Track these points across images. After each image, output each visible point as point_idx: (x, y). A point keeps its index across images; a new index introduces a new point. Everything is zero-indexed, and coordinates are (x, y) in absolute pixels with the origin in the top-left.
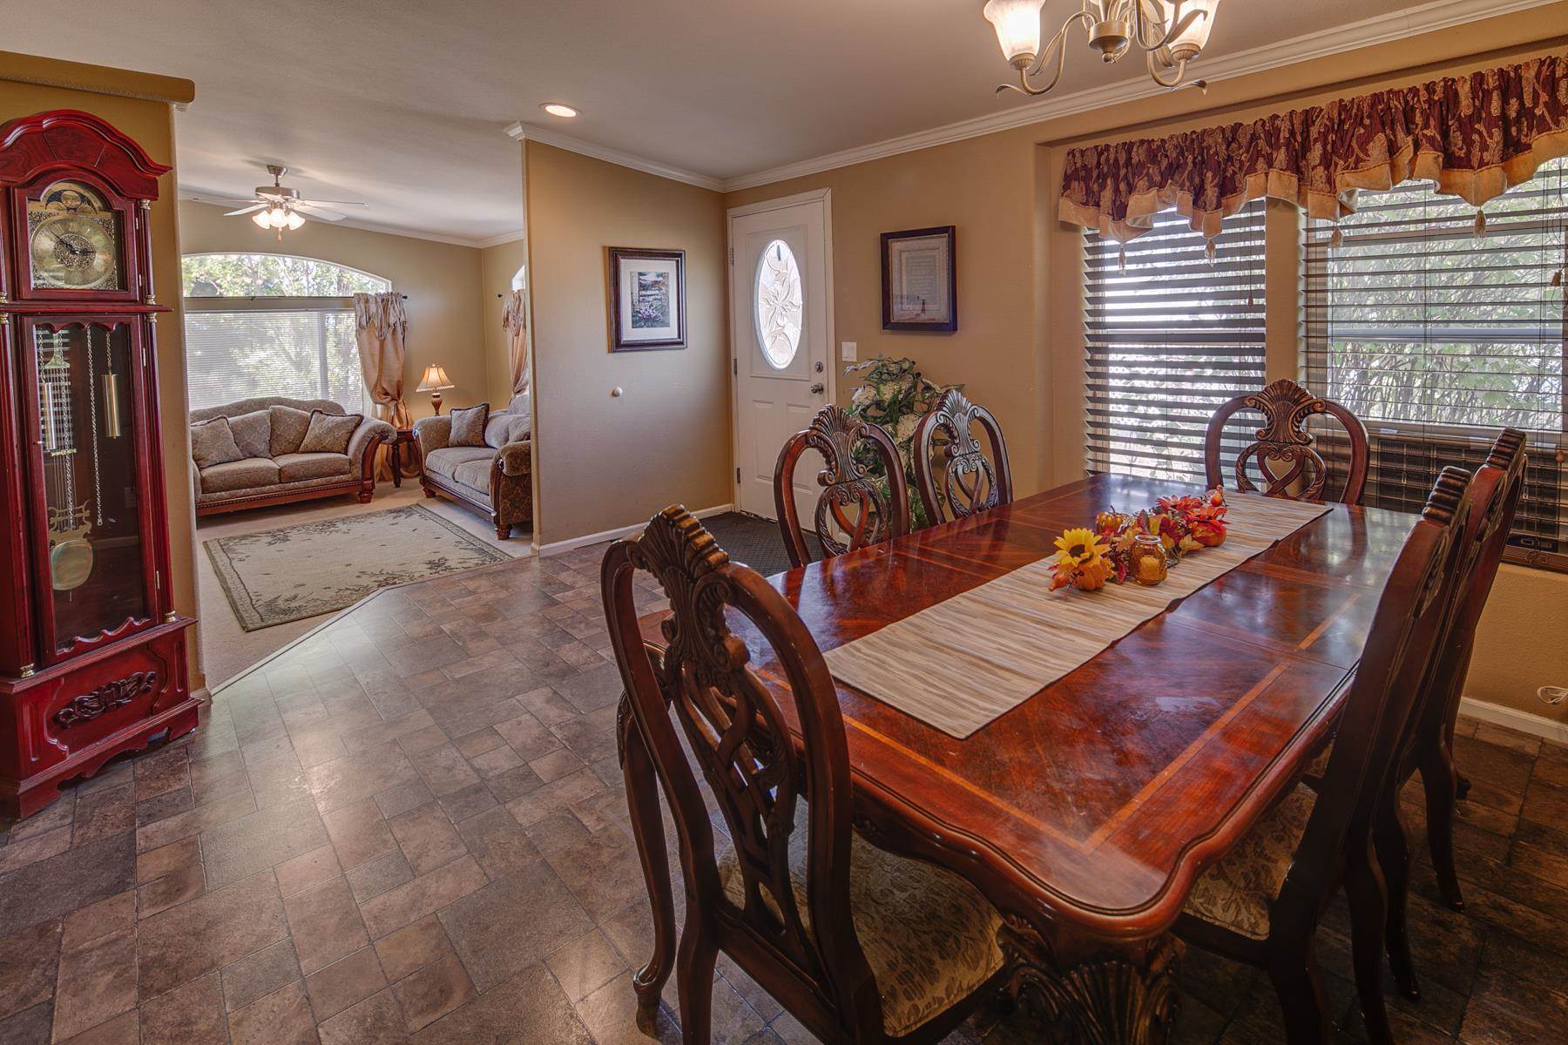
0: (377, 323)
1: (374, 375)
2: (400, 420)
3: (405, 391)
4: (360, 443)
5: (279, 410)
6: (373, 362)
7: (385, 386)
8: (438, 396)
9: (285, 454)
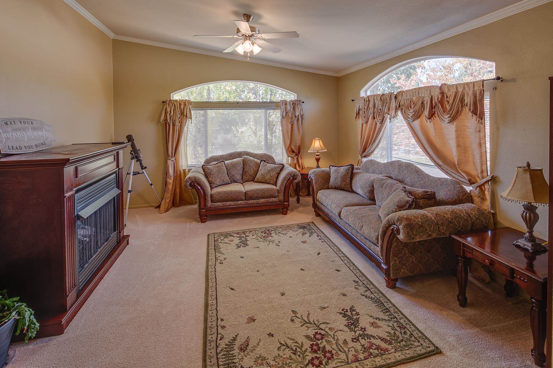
0: (290, 116)
1: (288, 142)
2: (299, 167)
3: (301, 150)
4: (283, 181)
5: (247, 158)
6: (288, 135)
7: (293, 148)
8: (318, 155)
9: (248, 181)
